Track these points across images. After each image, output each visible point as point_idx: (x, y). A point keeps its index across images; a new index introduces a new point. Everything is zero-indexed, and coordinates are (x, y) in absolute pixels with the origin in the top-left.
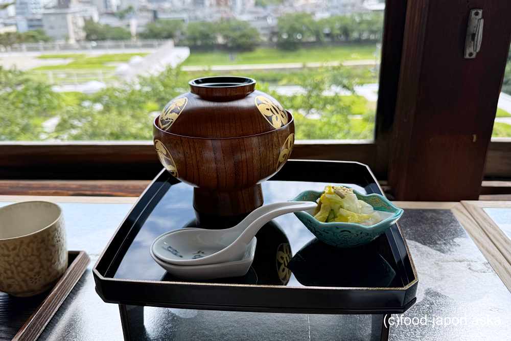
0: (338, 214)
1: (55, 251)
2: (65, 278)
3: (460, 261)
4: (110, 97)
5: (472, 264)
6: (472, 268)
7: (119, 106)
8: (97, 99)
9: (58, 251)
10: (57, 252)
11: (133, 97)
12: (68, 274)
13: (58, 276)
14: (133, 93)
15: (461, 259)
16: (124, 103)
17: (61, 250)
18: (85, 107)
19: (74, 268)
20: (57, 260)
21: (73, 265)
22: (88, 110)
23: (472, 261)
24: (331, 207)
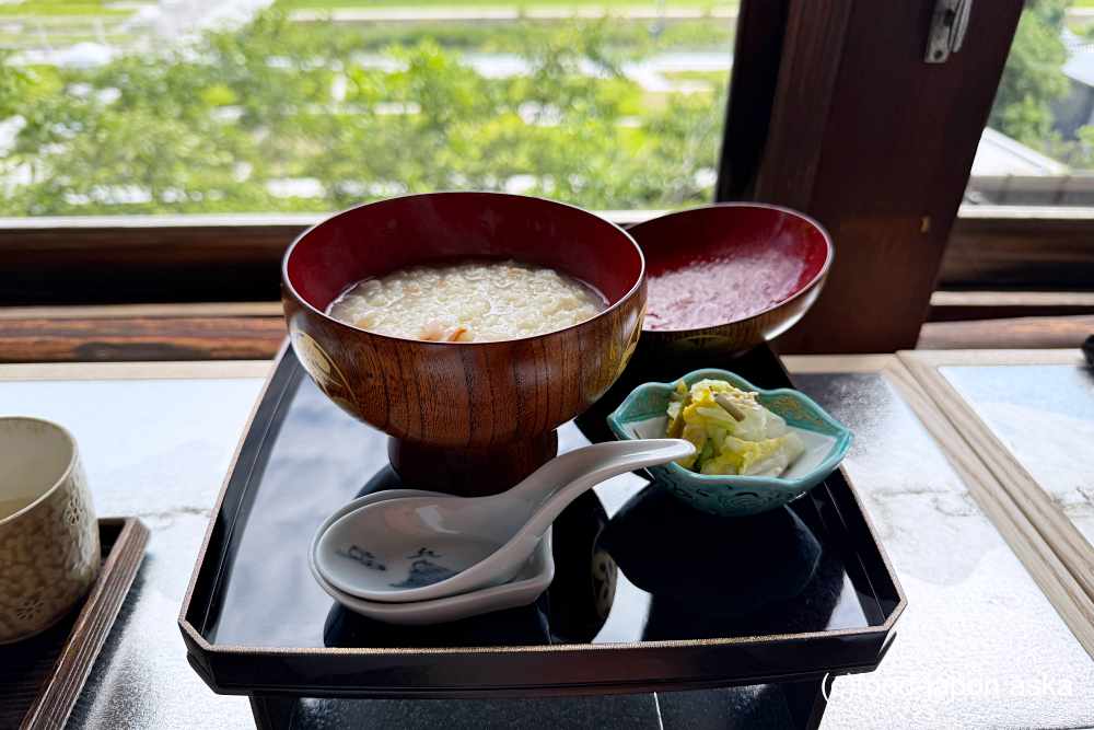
0: (722, 449)
1: (70, 543)
2: (99, 593)
3: (918, 493)
4: (132, 76)
5: (940, 497)
6: (941, 507)
7: (152, 95)
8: (103, 81)
9: (77, 540)
10: (74, 543)
11: (180, 78)
12: (104, 581)
13: (82, 591)
14: (180, 68)
15: (919, 489)
16: (162, 88)
17: (83, 535)
18: (78, 98)
19: (116, 565)
20: (76, 560)
21: (113, 557)
22: (85, 102)
23: (939, 492)
24: (707, 434)
